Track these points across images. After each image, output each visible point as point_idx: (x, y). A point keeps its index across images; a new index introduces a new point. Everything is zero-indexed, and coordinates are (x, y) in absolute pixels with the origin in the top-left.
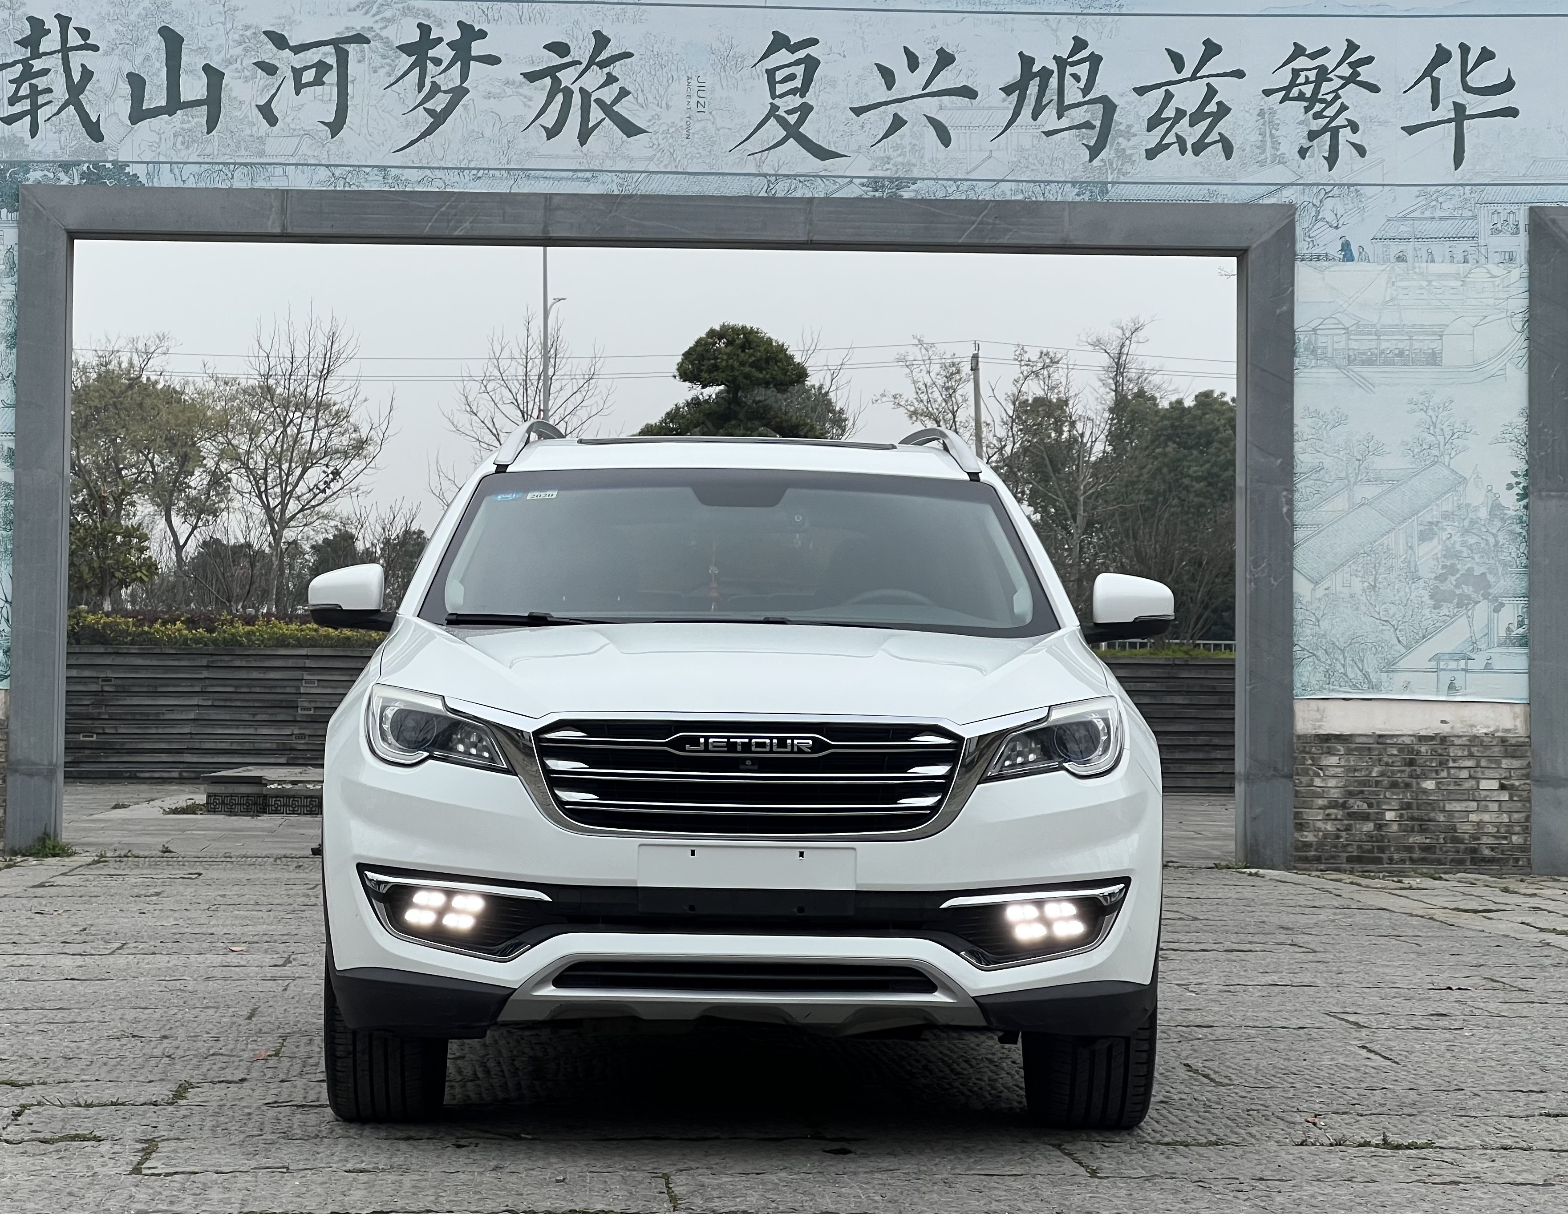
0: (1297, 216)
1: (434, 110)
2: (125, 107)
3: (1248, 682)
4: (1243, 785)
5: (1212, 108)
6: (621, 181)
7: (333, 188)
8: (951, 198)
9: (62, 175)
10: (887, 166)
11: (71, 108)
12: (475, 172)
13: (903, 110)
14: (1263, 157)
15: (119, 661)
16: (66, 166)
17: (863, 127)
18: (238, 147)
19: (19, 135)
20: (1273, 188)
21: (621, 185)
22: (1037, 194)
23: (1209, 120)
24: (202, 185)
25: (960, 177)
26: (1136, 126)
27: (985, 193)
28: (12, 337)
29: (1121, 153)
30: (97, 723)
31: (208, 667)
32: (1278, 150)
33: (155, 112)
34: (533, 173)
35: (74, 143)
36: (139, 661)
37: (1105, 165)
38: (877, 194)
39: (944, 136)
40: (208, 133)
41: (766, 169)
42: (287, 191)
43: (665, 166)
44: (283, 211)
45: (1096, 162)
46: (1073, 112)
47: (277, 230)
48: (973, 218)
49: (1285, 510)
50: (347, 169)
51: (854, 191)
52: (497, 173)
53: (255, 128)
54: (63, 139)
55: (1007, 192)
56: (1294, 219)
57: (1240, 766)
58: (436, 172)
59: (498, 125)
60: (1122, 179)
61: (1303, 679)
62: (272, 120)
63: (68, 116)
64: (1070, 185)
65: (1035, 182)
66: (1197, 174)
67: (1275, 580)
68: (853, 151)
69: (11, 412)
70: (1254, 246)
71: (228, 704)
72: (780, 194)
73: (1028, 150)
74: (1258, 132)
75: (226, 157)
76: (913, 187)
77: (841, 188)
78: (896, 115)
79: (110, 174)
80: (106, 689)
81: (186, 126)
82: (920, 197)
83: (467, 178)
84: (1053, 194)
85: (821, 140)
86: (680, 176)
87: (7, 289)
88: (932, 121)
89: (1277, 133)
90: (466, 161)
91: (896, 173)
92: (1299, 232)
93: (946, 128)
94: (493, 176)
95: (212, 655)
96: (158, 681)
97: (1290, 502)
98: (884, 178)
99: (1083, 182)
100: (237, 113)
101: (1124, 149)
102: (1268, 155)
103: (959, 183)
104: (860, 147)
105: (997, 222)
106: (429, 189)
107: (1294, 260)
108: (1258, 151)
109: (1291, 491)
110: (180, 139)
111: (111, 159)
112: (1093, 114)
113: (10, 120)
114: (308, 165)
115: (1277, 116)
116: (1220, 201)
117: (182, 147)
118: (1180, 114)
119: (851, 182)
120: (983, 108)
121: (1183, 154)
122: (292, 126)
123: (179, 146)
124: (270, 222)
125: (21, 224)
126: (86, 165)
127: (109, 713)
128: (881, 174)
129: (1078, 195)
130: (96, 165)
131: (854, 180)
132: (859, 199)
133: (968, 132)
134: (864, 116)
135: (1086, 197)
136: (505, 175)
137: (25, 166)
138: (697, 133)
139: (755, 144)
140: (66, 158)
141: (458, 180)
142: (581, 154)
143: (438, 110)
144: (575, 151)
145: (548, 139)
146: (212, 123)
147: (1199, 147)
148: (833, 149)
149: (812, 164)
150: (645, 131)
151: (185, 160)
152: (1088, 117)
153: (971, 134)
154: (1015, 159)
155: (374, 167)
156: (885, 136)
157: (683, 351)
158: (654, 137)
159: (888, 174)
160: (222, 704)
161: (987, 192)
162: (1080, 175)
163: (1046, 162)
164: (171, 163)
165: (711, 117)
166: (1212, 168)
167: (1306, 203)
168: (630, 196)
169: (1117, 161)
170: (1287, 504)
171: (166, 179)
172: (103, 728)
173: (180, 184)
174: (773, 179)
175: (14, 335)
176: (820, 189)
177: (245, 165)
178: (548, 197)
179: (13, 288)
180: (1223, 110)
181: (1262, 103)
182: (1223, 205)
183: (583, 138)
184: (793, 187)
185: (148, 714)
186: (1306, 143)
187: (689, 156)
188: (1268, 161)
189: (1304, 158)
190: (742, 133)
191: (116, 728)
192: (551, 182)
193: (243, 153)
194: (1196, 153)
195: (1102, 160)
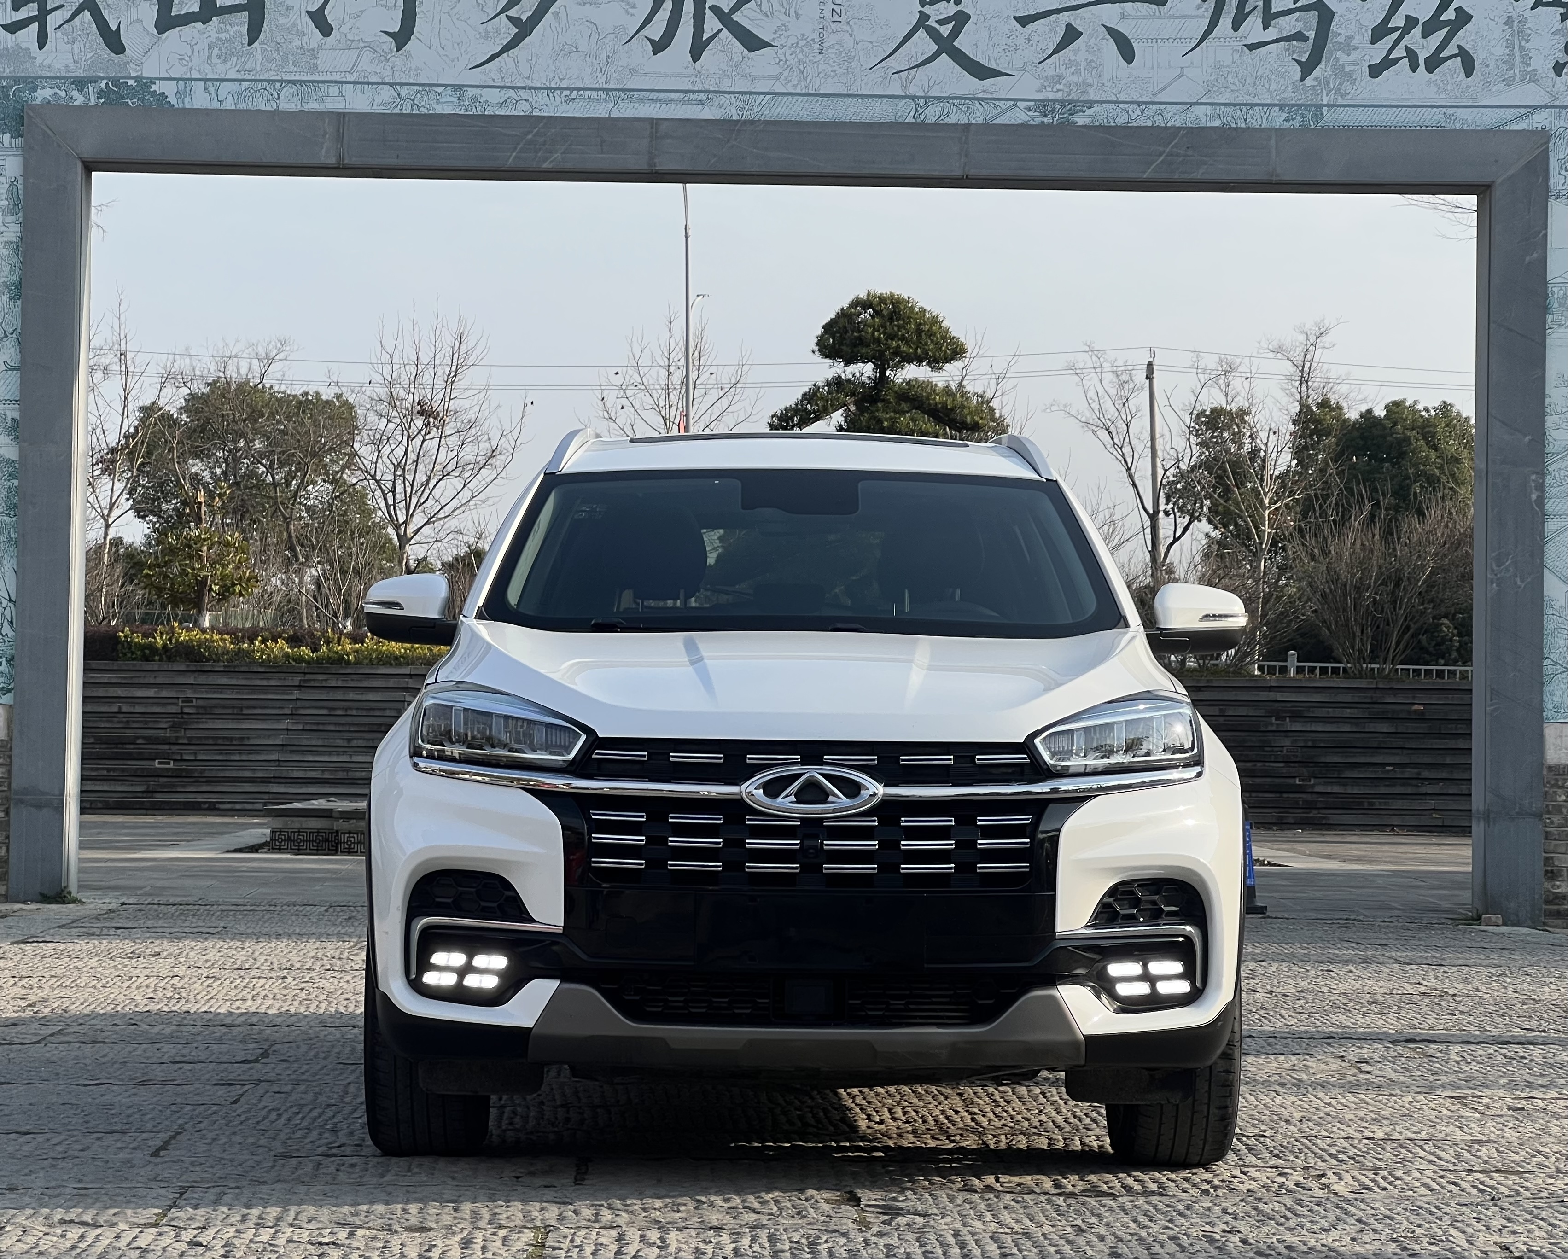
0: (1551, 145)
1: (519, 19)
2: (150, 13)
3: (1489, 702)
4: (1482, 824)
5: (1450, 14)
6: (741, 104)
7: (397, 111)
8: (1135, 124)
9: (75, 94)
10: (1058, 87)
11: (87, 13)
12: (567, 93)
13: (1078, 19)
14: (1511, 73)
15: (202, 679)
16: (80, 83)
17: (1029, 40)
18: (285, 59)
19: (24, 45)
20: (1523, 111)
21: (742, 109)
22: (1237, 119)
23: (1446, 30)
24: (242, 106)
25: (1144, 100)
26: (1357, 37)
27: (1174, 118)
28: (16, 287)
29: (1340, 71)
30: (175, 748)
31: (299, 686)
32: (1529, 65)
33: (187, 19)
34: (636, 94)
35: (89, 56)
36: (224, 680)
37: (1320, 84)
38: (1046, 120)
39: (1126, 50)
40: (249, 45)
41: (914, 90)
42: (344, 115)
43: (795, 86)
44: (339, 137)
45: (1309, 81)
46: (1283, 21)
47: (332, 161)
48: (1161, 149)
49: (1534, 497)
50: (416, 88)
51: (1019, 116)
52: (594, 94)
53: (305, 39)
54: (76, 51)
55: (1201, 116)
56: (1548, 148)
57: (1478, 802)
58: (522, 92)
59: (595, 36)
60: (1340, 101)
61: (1555, 699)
62: (326, 29)
63: (83, 23)
64: (1277, 109)
65: (1235, 105)
66: (1431, 95)
67: (1522, 581)
68: (1018, 70)
69: (15, 376)
70: (1500, 180)
71: (321, 727)
72: (932, 120)
73: (1228, 66)
74: (1505, 44)
75: (272, 73)
76: (1089, 112)
77: (1003, 112)
78: (1069, 26)
79: (132, 93)
80: (186, 710)
81: (222, 36)
82: (1097, 124)
83: (558, 100)
84: (1257, 119)
85: (979, 54)
86: (811, 98)
87: (11, 229)
88: (1112, 32)
89: (1527, 46)
90: (557, 79)
91: (1069, 95)
92: (1553, 163)
93: (1129, 41)
94: (589, 98)
95: (305, 673)
96: (245, 703)
97: (1541, 488)
98: (1054, 101)
99: (1293, 105)
100: (282, 20)
101: (1343, 66)
102: (1517, 71)
103: (1143, 106)
104: (1025, 64)
105: (1190, 153)
106: (514, 113)
107: (1547, 198)
108: (1505, 67)
109: (1542, 475)
110: (216, 51)
111: (133, 74)
112: (1305, 24)
113: (13, 28)
114: (368, 83)
115: (1528, 25)
116: (1458, 126)
117: (219, 61)
118: (1411, 22)
119: (1015, 105)
120: (1173, 17)
121: (1414, 71)
122: (350, 37)
123: (215, 60)
124: (323, 152)
125: (26, 152)
126: (104, 82)
127: (189, 738)
128: (1051, 96)
129: (1286, 120)
130: (116, 81)
131: (1019, 104)
132: (1025, 126)
133: (1155, 45)
134: (1031, 27)
135: (1297, 123)
136: (604, 96)
137: (32, 83)
138: (832, 47)
139: (899, 61)
140: (80, 73)
141: (548, 103)
142: (691, 71)
143: (524, 19)
144: (687, 67)
145: (654, 54)
146: (254, 32)
147: (1434, 63)
148: (994, 66)
149: (969, 84)
150: (768, 45)
151: (223, 76)
152: (1300, 27)
153: (1159, 47)
154: (1212, 78)
155: (447, 86)
156: (1056, 51)
157: (824, 323)
158: (780, 51)
159: (1059, 96)
160: (315, 728)
161: (1177, 117)
162: (1290, 96)
163: (1248, 81)
164: (206, 80)
165: (848, 28)
166: (1449, 87)
167: (1562, 129)
168: (753, 122)
169: (1335, 79)
170: (1536, 490)
171: (200, 99)
172: (181, 754)
173: (216, 105)
174: (922, 102)
175: (19, 285)
176: (978, 114)
177: (294, 82)
178: (654, 123)
179: (17, 228)
180: (1463, 17)
181: (1510, 9)
182: (1462, 131)
183: (697, 52)
184: (945, 112)
185: (231, 739)
186: (1562, 58)
187: (822, 75)
188: (1517, 78)
189: (1560, 75)
190: (885, 47)
191: (195, 754)
192: (658, 105)
193: (293, 68)
194: (1430, 68)
195: (1316, 79)
